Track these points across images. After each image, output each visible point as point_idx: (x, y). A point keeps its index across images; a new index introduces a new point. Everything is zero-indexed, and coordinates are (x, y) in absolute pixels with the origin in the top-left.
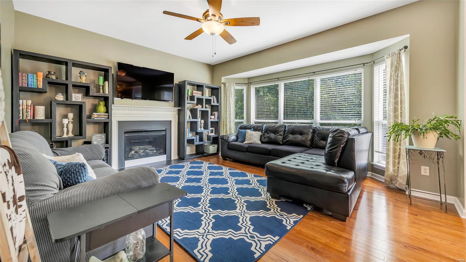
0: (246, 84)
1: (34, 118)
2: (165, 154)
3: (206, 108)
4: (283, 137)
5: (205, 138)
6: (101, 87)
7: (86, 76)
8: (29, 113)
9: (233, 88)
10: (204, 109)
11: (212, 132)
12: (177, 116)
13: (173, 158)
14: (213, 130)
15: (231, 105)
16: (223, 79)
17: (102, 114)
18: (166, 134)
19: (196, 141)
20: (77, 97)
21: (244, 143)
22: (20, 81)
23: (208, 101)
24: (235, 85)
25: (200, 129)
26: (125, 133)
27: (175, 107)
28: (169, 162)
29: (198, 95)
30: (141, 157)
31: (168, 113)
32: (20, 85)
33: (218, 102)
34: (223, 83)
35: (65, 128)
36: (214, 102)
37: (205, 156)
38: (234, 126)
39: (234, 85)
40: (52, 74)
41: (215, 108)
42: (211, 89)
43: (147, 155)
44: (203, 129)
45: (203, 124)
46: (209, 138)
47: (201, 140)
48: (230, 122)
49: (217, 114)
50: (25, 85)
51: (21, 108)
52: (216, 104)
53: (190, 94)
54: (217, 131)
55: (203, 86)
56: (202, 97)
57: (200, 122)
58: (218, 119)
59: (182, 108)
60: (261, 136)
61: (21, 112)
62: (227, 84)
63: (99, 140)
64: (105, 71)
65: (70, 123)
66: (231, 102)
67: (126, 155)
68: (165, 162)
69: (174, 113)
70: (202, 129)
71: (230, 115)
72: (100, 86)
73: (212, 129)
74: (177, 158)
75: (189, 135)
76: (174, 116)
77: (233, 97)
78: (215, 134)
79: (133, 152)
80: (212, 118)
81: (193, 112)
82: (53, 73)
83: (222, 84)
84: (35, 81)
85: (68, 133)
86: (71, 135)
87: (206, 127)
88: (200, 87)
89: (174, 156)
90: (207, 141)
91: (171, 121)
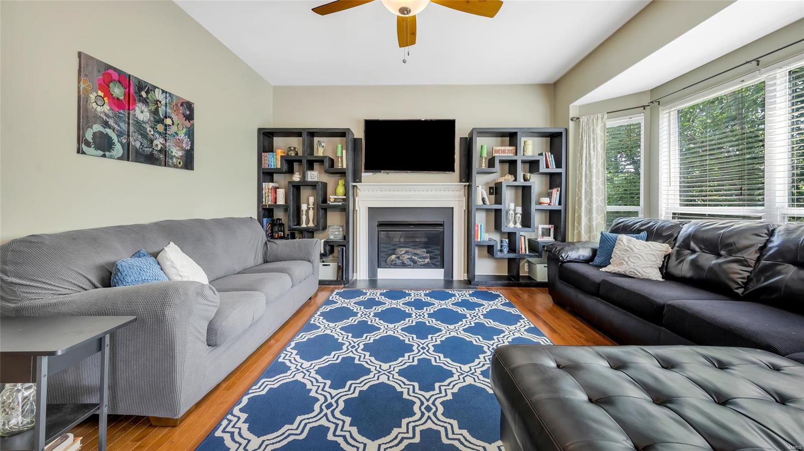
0: (644, 107)
1: (276, 203)
2: (443, 268)
3: (525, 179)
4: (750, 269)
5: (523, 247)
6: (340, 160)
7: (323, 147)
8: (270, 198)
9: (600, 125)
10: (521, 182)
11: (546, 233)
12: (464, 199)
13: (455, 278)
14: (550, 229)
15: (594, 171)
16: (573, 111)
17: (339, 197)
18: (443, 232)
19: (501, 251)
20: (313, 176)
21: (603, 269)
22: (263, 163)
23: (533, 165)
24: (606, 116)
25: (511, 225)
26: (378, 226)
27: (460, 182)
28: (449, 282)
29: (506, 155)
30: (404, 265)
31: (446, 193)
32: (263, 167)
33: (559, 165)
34: (572, 120)
35: (304, 215)
36: (547, 167)
37: (520, 285)
38: (603, 222)
39: (602, 118)
40: (292, 150)
41: (554, 180)
42: (549, 139)
43: (414, 264)
44: (521, 227)
45: (520, 216)
46: (533, 246)
47: (512, 248)
48: (590, 212)
49: (559, 193)
50: (267, 167)
51: (264, 192)
52: (553, 169)
53: (485, 154)
54: (560, 234)
55: (517, 132)
56: (515, 158)
57: (515, 210)
58: (560, 204)
59: (471, 183)
60: (668, 257)
61: (264, 196)
62: (584, 119)
63: (336, 233)
64: (342, 134)
65: (311, 209)
66: (594, 161)
67: (380, 258)
68: (442, 283)
69: (457, 193)
70: (519, 226)
71: (589, 193)
72: (338, 157)
73: (547, 226)
74: (464, 277)
75: (484, 234)
76: (457, 199)
77: (600, 150)
78: (555, 238)
79: (393, 257)
80: (552, 202)
81: (496, 190)
82: (293, 148)
83: (570, 121)
84: (275, 160)
85: (308, 222)
86: (311, 224)
87: (526, 222)
88: (512, 137)
89: (459, 274)
90: (527, 252)
91: (453, 208)
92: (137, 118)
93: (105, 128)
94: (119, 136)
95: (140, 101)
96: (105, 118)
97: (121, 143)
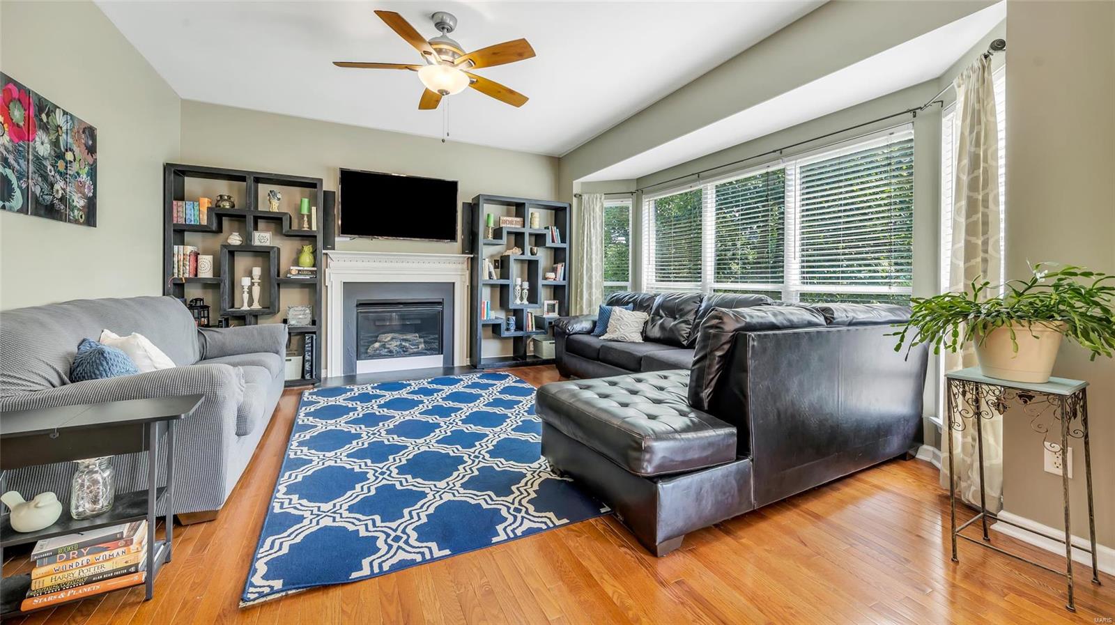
0: (632, 193)
1: (196, 275)
2: (442, 354)
3: (532, 253)
4: (690, 327)
5: (530, 324)
6: (306, 219)
7: (279, 199)
8: (188, 268)
9: (599, 205)
10: (528, 256)
11: (552, 309)
12: (467, 273)
13: (457, 364)
14: (554, 305)
15: (594, 247)
16: (577, 186)
17: (305, 269)
18: (442, 311)
19: (508, 329)
20: (263, 238)
22: (175, 215)
23: (539, 239)
24: (603, 197)
25: (518, 301)
26: (357, 306)
27: (463, 253)
28: (449, 369)
29: (514, 226)
30: (391, 354)
31: (446, 266)
32: (175, 222)
33: (563, 240)
34: (575, 196)
35: (246, 293)
36: (553, 241)
37: (527, 364)
38: (600, 297)
39: (601, 199)
40: (225, 200)
41: (559, 255)
42: (553, 211)
43: (404, 352)
44: (527, 303)
45: (527, 292)
46: (539, 323)
47: (519, 326)
48: (590, 287)
49: (563, 268)
50: (181, 221)
51: (176, 259)
52: (558, 244)
53: (491, 224)
54: (564, 310)
55: (524, 204)
56: (522, 230)
57: (521, 286)
58: (564, 279)
59: (476, 256)
60: (646, 323)
61: (176, 266)
62: (585, 197)
63: (301, 317)
64: (310, 185)
65: (256, 284)
66: (594, 239)
67: (360, 347)
68: (441, 371)
69: (460, 266)
70: (525, 302)
71: (590, 270)
72: (303, 215)
73: (552, 302)
74: (467, 362)
75: (491, 314)
76: (459, 273)
77: (598, 228)
78: (559, 314)
79: (377, 345)
80: (556, 277)
81: (502, 264)
82: (226, 198)
83: (574, 198)
84: (197, 213)
85: (251, 302)
86: (256, 306)
87: (533, 298)
88: (519, 208)
89: (461, 359)
90: (534, 330)
91: (454, 283)
92: (37, 153)
93: (5, 167)
94: (19, 179)
95: (40, 128)
96: (5, 153)
97: (20, 187)
